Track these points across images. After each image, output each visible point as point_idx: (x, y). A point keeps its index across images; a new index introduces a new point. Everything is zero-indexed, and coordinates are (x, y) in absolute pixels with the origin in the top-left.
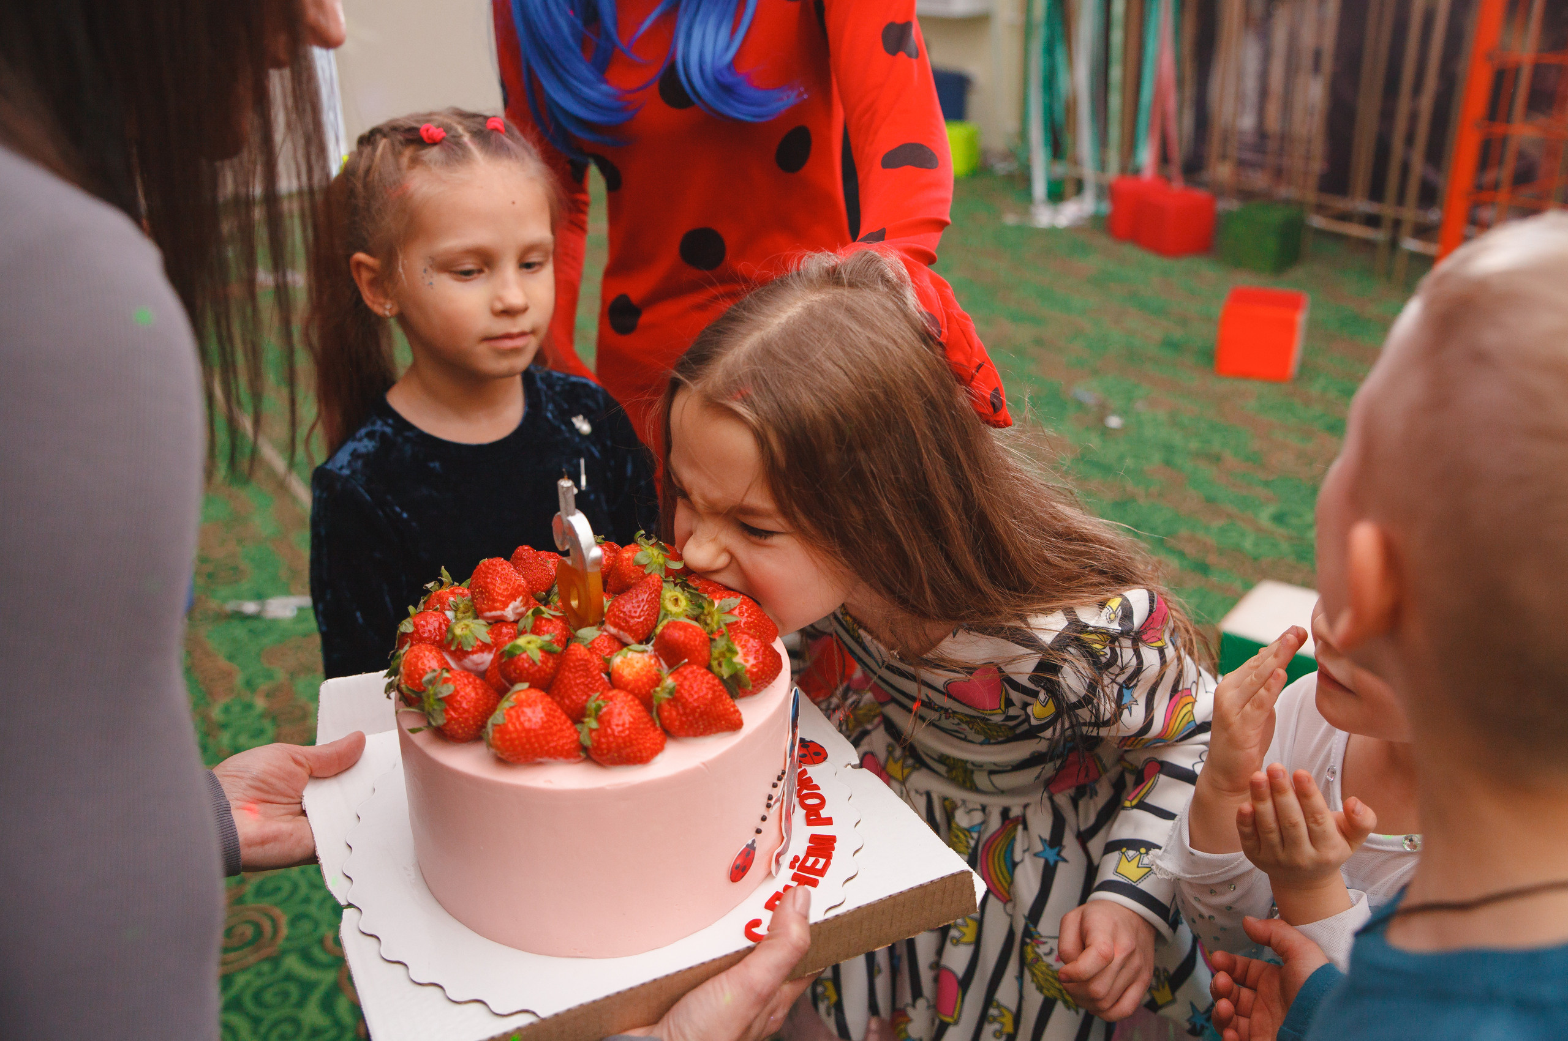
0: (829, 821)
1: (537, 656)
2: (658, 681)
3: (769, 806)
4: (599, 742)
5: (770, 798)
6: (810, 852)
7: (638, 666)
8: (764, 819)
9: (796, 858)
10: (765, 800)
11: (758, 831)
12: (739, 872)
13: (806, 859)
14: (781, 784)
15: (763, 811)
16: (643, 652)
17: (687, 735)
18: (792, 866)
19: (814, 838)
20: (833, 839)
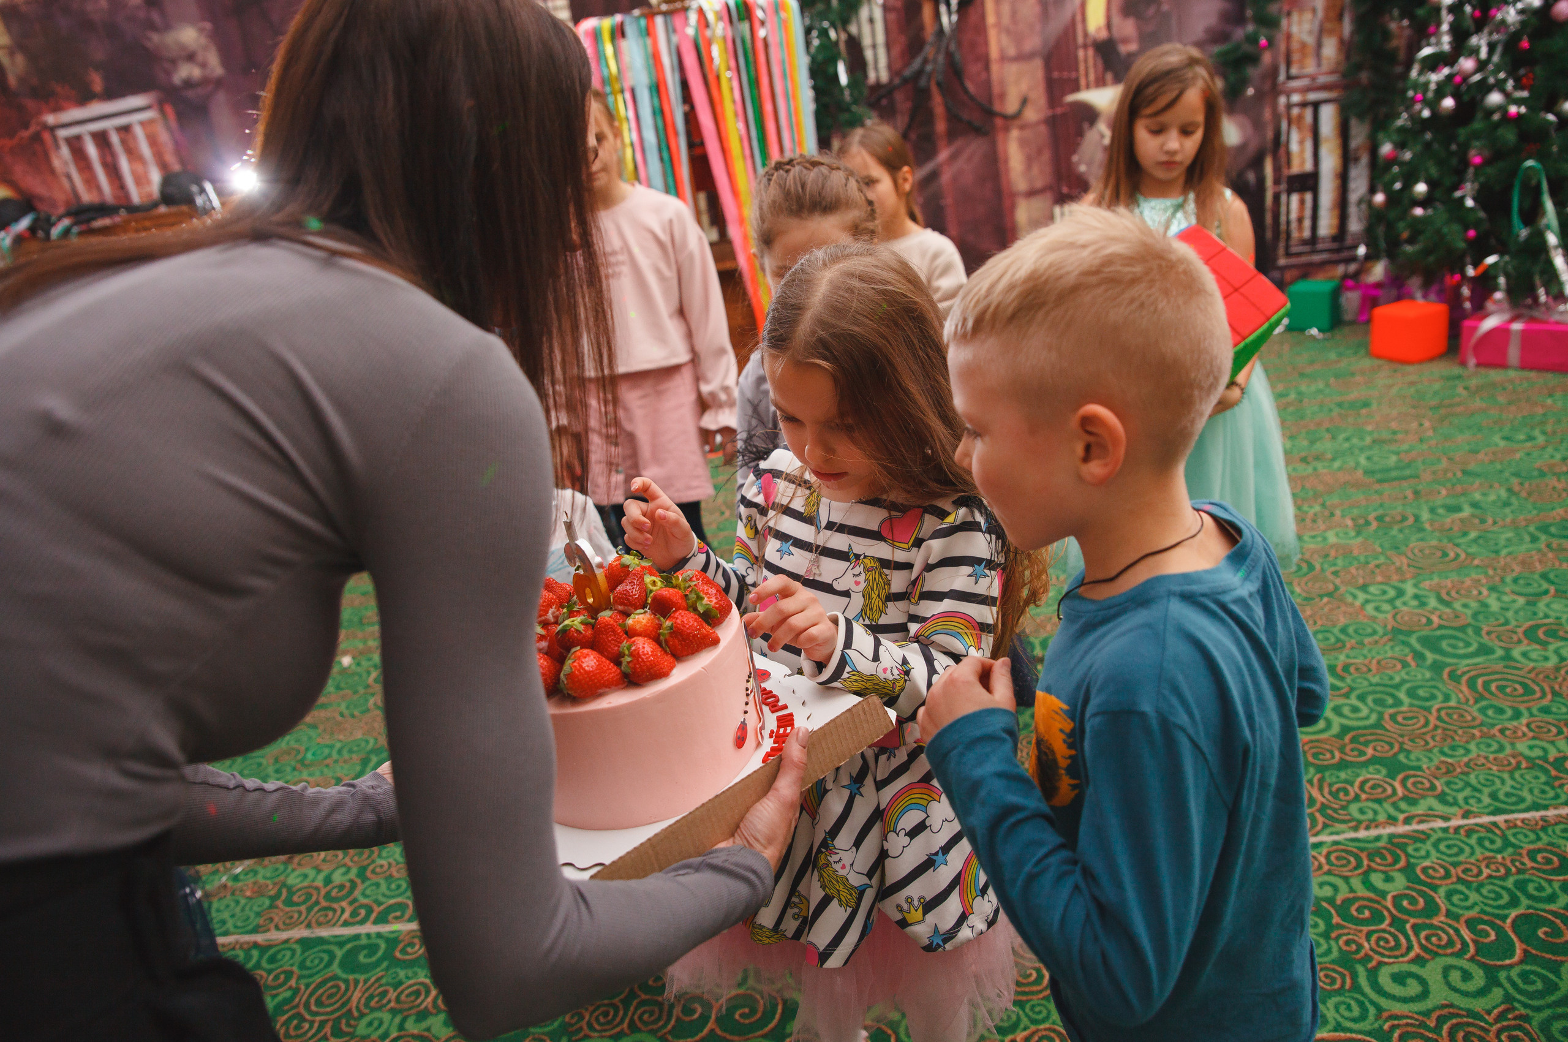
0: (785, 707)
1: (581, 628)
2: (660, 626)
3: (748, 695)
4: (635, 668)
5: (747, 689)
6: (779, 727)
7: (644, 621)
8: (747, 704)
9: (772, 732)
10: (745, 692)
11: (746, 712)
12: (740, 742)
13: (778, 730)
14: (751, 680)
15: (745, 699)
16: (645, 612)
17: (688, 655)
18: (771, 737)
19: (779, 719)
20: (791, 715)
